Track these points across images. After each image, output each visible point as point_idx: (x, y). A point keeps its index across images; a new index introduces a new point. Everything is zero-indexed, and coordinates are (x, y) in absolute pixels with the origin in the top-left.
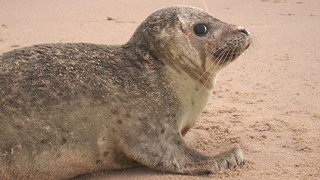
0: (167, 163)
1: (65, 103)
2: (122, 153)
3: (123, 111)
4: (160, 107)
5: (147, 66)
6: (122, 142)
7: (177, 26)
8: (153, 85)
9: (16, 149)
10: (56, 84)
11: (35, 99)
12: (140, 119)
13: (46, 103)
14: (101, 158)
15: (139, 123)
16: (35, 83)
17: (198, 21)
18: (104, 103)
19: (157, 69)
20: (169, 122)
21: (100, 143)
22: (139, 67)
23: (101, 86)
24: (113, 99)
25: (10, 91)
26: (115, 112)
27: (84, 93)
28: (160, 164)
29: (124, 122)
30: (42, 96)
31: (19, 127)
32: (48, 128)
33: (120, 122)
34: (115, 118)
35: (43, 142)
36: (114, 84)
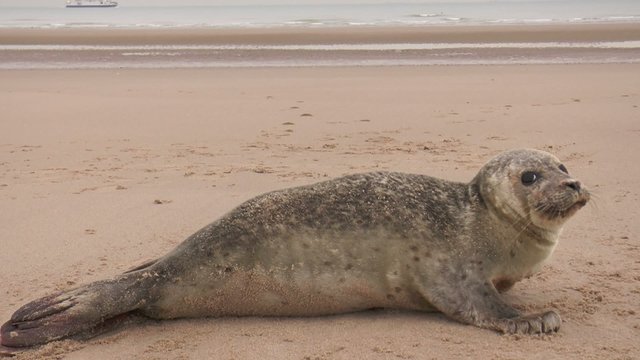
0: (466, 314)
1: (362, 231)
2: (418, 293)
3: (424, 249)
4: (466, 252)
5: (468, 207)
6: (417, 280)
7: (506, 172)
8: (466, 228)
9: (297, 266)
10: (360, 212)
11: (333, 223)
12: (440, 261)
13: (343, 228)
14: (393, 293)
15: (437, 264)
16: (341, 207)
17: (530, 168)
18: (404, 237)
19: (479, 212)
20: (472, 268)
21: (391, 277)
22: (459, 207)
23: (406, 220)
24: (416, 236)
25: (314, 210)
26: (414, 249)
27: (385, 225)
28: (457, 313)
29: (422, 260)
30: (341, 220)
31: (306, 246)
32: (335, 251)
33: (417, 259)
34: (412, 254)
35: (327, 264)
36: (424, 220)
